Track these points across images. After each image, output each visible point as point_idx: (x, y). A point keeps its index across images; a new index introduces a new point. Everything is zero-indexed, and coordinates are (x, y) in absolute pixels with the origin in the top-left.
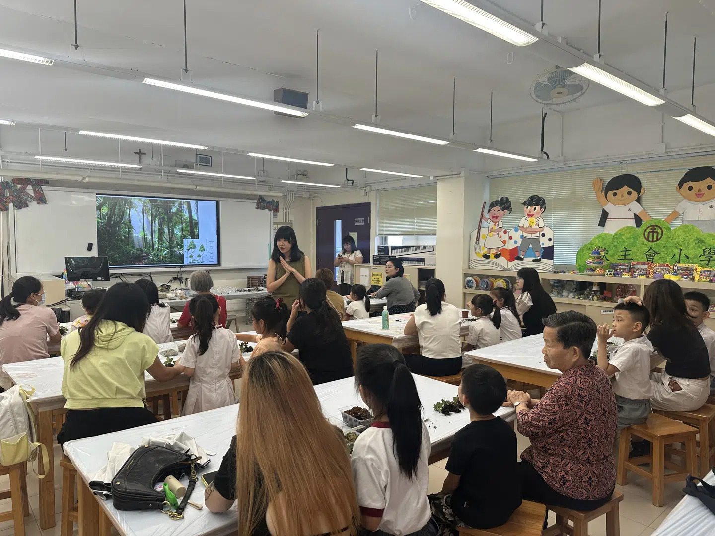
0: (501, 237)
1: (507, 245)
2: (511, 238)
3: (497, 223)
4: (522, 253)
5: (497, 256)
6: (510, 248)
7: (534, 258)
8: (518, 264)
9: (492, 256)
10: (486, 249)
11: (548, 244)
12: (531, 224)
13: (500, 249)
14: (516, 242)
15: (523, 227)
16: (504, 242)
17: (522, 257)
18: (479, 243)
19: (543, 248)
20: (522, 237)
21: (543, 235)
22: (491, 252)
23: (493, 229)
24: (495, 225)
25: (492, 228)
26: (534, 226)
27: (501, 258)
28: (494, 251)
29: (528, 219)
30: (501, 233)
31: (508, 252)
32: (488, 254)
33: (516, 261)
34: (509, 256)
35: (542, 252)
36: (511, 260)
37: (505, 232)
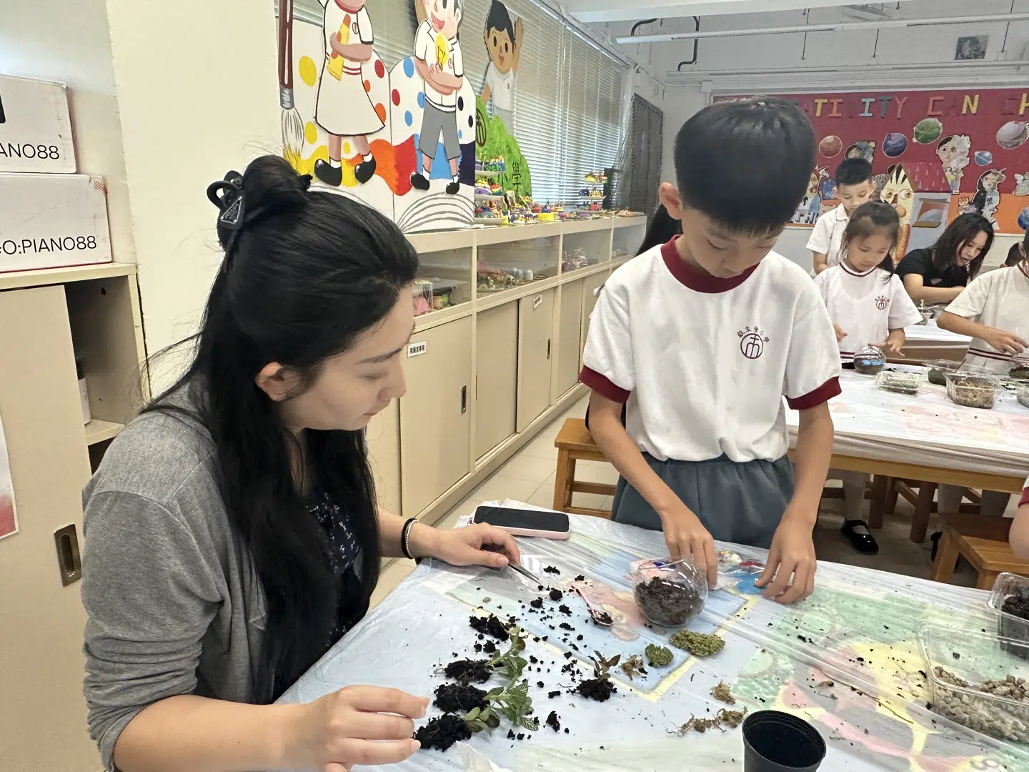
0: (366, 86)
1: (387, 123)
2: (396, 97)
3: (353, 17)
4: (425, 160)
5: (364, 173)
6: (397, 142)
7: (448, 182)
8: (419, 203)
9: (348, 174)
10: (323, 140)
11: (468, 135)
12: (441, 55)
13: (370, 139)
14: (409, 119)
15: (423, 61)
16: (380, 111)
17: (426, 175)
18: (293, 106)
19: (462, 146)
20: (423, 99)
21: (461, 103)
22: (344, 155)
23: (343, 41)
24: (347, 21)
25: (339, 36)
26: (446, 69)
27: (376, 179)
28: (353, 153)
29: (432, 32)
30: (369, 70)
31: (392, 155)
32: (335, 165)
33: (414, 194)
34: (395, 174)
35: (460, 160)
36: (401, 190)
37: (380, 71)
